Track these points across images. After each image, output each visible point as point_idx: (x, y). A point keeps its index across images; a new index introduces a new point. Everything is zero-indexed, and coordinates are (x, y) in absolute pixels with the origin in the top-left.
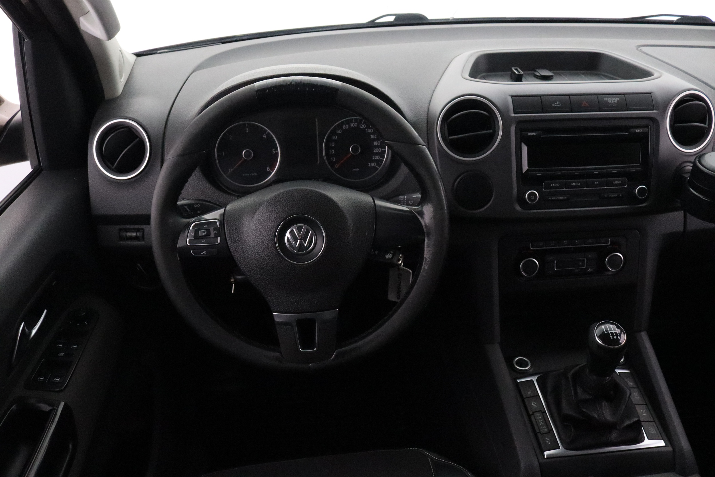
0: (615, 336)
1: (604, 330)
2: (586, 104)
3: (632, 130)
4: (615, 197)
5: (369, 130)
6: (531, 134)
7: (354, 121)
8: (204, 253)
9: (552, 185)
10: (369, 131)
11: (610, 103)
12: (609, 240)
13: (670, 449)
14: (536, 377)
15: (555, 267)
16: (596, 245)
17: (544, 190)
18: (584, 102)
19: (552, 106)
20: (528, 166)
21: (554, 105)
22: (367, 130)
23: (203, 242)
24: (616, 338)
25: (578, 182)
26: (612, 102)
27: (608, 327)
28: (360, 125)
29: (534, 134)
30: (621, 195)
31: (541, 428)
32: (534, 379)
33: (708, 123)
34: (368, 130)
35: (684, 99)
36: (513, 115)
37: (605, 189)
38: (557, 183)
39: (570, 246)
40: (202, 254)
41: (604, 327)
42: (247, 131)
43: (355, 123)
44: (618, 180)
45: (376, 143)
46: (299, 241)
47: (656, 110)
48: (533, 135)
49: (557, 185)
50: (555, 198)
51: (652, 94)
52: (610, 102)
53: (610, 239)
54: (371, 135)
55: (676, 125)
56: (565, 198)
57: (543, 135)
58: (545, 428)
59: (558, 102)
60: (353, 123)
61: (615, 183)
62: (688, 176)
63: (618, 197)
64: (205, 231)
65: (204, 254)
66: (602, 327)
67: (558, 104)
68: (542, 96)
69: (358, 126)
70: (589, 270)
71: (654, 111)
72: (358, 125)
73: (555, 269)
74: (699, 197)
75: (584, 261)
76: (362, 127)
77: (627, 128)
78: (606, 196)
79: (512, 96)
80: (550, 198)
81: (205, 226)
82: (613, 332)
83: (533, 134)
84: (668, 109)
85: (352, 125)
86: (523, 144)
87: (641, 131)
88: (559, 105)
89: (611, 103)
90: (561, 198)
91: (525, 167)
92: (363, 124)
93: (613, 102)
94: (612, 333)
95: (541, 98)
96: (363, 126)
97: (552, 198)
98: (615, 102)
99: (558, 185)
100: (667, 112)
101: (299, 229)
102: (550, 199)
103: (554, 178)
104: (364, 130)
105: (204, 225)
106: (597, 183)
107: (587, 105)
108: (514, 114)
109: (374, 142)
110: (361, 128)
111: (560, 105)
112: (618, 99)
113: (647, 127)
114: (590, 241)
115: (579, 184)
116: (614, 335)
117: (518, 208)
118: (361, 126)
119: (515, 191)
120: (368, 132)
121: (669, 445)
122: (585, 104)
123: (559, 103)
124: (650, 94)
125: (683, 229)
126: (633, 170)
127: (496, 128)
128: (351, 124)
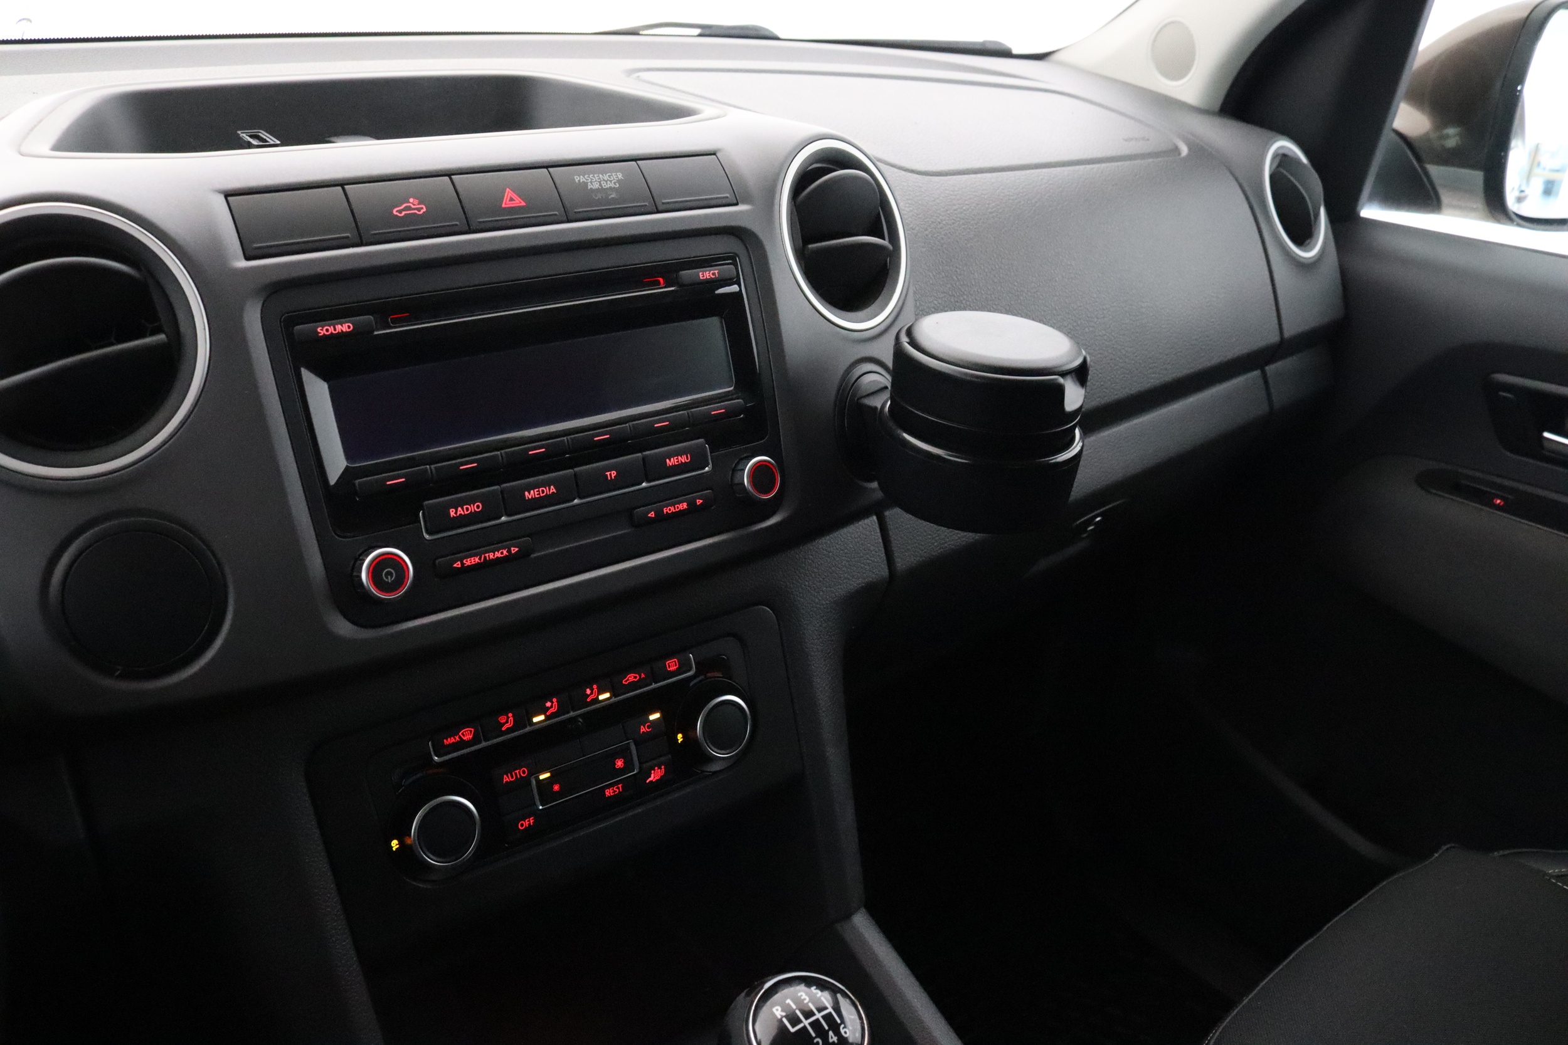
0: (831, 1033)
1: (785, 1021)
2: (515, 196)
3: (686, 274)
4: (681, 513)
6: (331, 329)
9: (456, 513)
11: (597, 190)
12: (690, 658)
15: (538, 802)
16: (654, 686)
17: (427, 537)
18: (509, 193)
19: (392, 213)
20: (349, 454)
21: (400, 212)
24: (835, 1039)
25: (547, 484)
26: (600, 185)
27: (794, 1007)
29: (344, 327)
30: (699, 502)
33: (889, 233)
35: (810, 168)
36: (243, 264)
37: (645, 488)
38: (471, 501)
39: (572, 714)
41: (779, 1008)
44: (678, 453)
47: (745, 202)
48: (342, 335)
49: (474, 508)
50: (477, 559)
51: (718, 155)
52: (596, 186)
53: (691, 655)
55: (810, 246)
56: (514, 550)
57: (378, 330)
59: (411, 200)
61: (671, 462)
62: (882, 402)
63: (693, 509)
66: (774, 1010)
67: (413, 207)
68: (348, 184)
70: (652, 775)
71: (741, 208)
73: (541, 807)
74: (938, 457)
75: (628, 747)
77: (669, 271)
78: (652, 515)
79: (228, 195)
80: (459, 563)
82: (818, 1020)
83: (339, 328)
84: (777, 201)
86: (307, 375)
87: (713, 274)
88: (419, 210)
89: (601, 190)
90: (498, 554)
91: (335, 462)
93: (605, 186)
94: (816, 1025)
95: (344, 190)
97: (468, 562)
98: (612, 185)
99: (478, 507)
100: (776, 207)
102: (458, 565)
103: (458, 483)
106: (614, 474)
107: (519, 202)
108: (248, 258)
111: (422, 211)
112: (620, 176)
113: (732, 258)
114: (631, 678)
115: (553, 489)
116: (827, 1028)
117: (343, 627)
119: (315, 562)
122: (511, 200)
123: (416, 202)
124: (714, 156)
125: (887, 571)
126: (717, 410)
127: (183, 327)
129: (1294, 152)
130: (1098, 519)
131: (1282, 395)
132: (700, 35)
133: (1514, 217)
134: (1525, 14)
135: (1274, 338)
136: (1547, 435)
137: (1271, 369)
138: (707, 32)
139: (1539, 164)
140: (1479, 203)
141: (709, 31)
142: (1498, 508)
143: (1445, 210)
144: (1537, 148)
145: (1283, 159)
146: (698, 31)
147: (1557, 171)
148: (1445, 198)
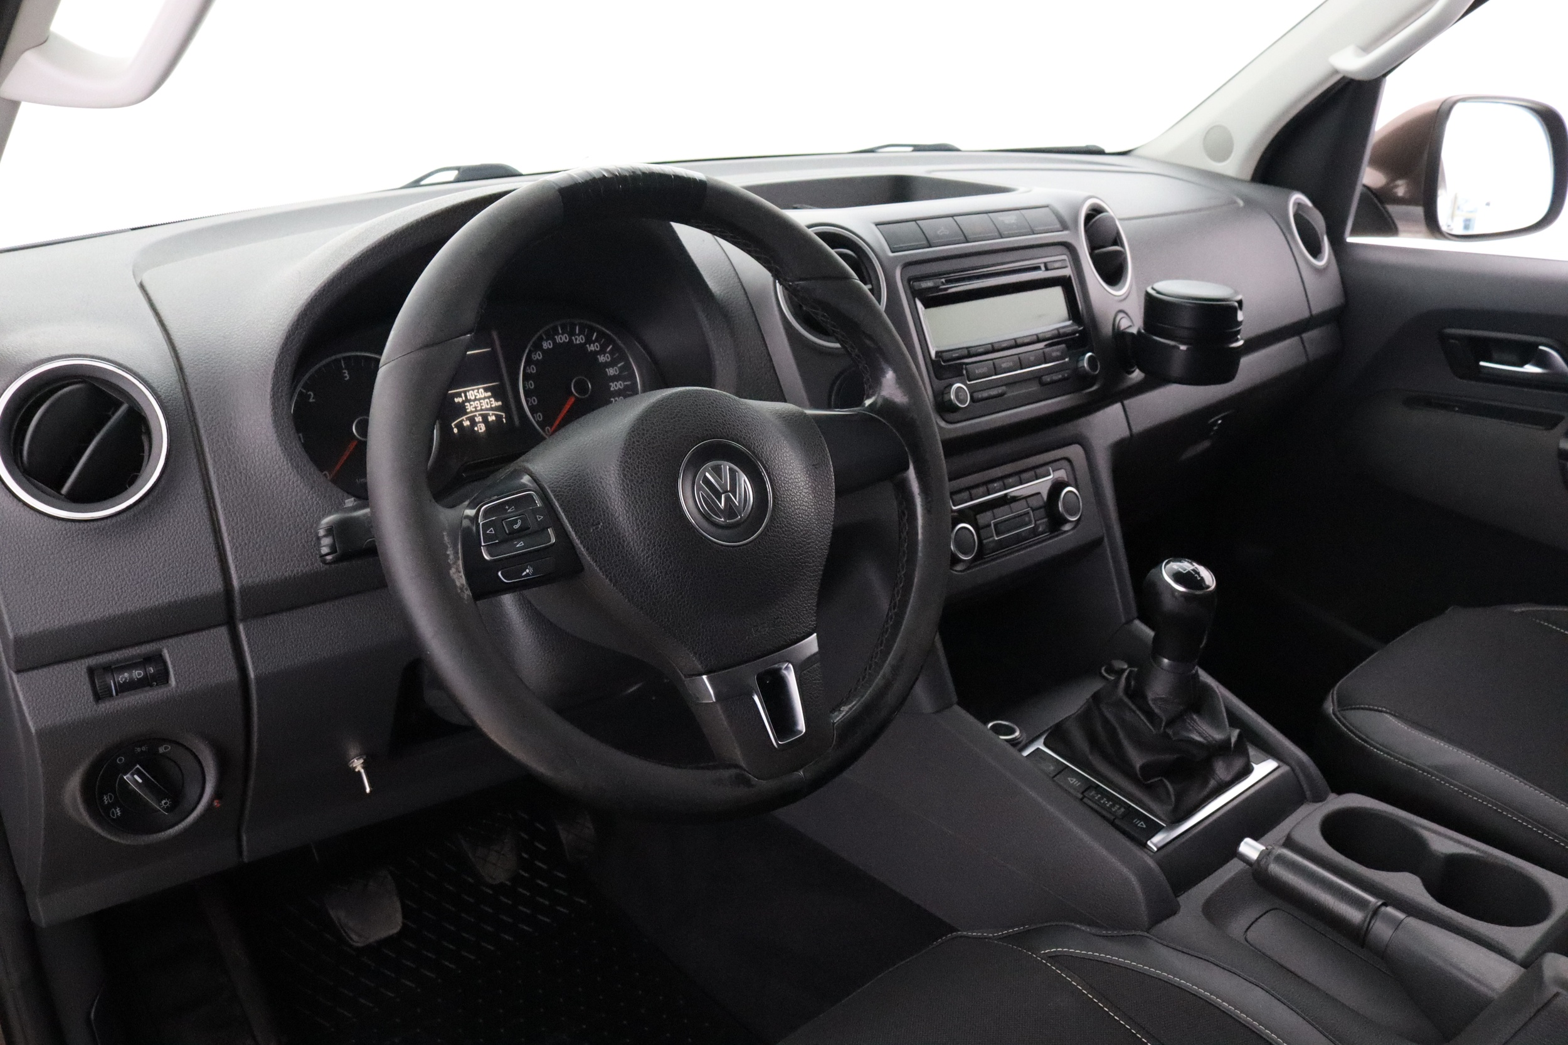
5: (592, 345)
7: (560, 332)
8: (528, 571)
10: (593, 349)
13: (1285, 769)
14: (1042, 740)
22: (588, 346)
23: (518, 546)
28: (573, 338)
30: (1066, 375)
31: (1114, 810)
32: (1039, 744)
34: (590, 346)
36: (892, 255)
40: (524, 573)
42: (346, 377)
43: (562, 334)
45: (611, 372)
46: (723, 496)
54: (599, 356)
58: (1119, 809)
60: (560, 334)
64: (517, 519)
65: (527, 575)
69: (571, 340)
72: (569, 339)
76: (578, 342)
79: (877, 225)
81: (509, 509)
85: (558, 339)
92: (579, 335)
96: (579, 340)
101: (717, 471)
104: (582, 346)
105: (507, 507)
108: (892, 252)
109: (607, 370)
110: (577, 344)
118: (576, 339)
120: (591, 351)
121: (1281, 764)
125: (1129, 432)
128: (556, 337)
129: (1304, 201)
130: (1220, 422)
131: (1314, 352)
132: (913, 151)
133: (1447, 235)
134: (1436, 107)
135: (1306, 314)
136: (1482, 363)
137: (1305, 336)
138: (916, 148)
139: (1458, 208)
140: (1423, 227)
141: (918, 148)
142: (1458, 411)
143: (1401, 234)
144: (1456, 198)
145: (1299, 205)
146: (911, 149)
147: (1471, 212)
148: (1400, 226)
